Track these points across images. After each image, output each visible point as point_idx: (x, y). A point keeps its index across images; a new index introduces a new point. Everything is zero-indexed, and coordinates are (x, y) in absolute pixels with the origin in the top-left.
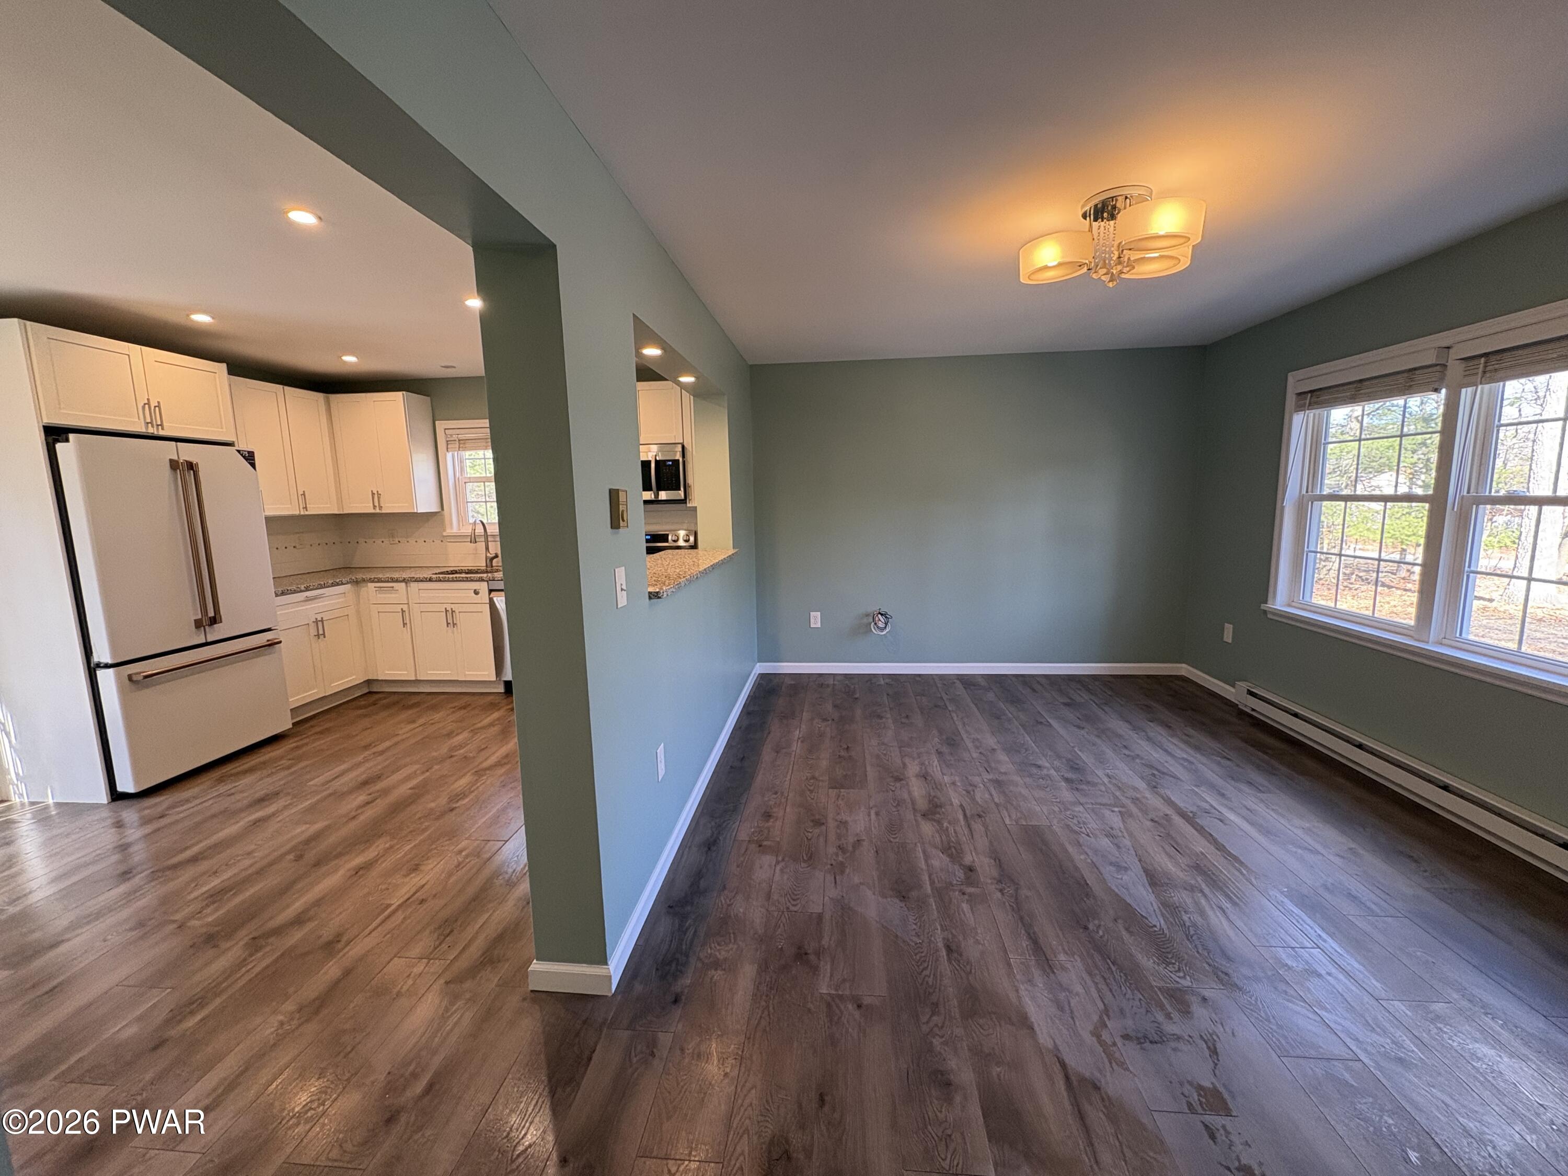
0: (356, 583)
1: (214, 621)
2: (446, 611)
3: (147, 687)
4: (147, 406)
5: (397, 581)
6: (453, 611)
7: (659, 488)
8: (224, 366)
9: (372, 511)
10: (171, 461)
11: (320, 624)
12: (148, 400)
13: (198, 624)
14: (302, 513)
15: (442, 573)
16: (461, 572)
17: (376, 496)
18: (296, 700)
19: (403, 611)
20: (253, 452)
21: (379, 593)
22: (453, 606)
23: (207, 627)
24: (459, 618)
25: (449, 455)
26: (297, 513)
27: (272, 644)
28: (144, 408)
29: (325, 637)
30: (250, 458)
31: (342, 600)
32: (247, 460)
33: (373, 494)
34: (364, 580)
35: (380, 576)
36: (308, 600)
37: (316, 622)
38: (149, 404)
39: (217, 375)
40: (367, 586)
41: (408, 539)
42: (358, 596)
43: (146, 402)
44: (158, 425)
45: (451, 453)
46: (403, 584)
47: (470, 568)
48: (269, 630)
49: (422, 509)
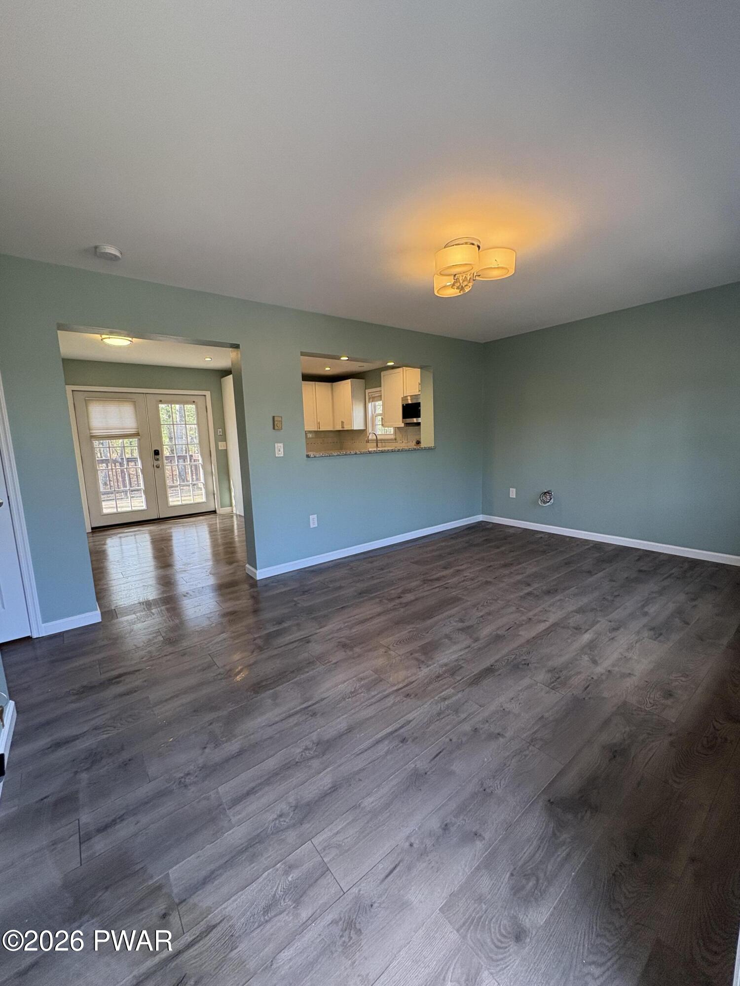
9: (341, 429)
25: (370, 404)
33: (341, 422)
49: (356, 427)
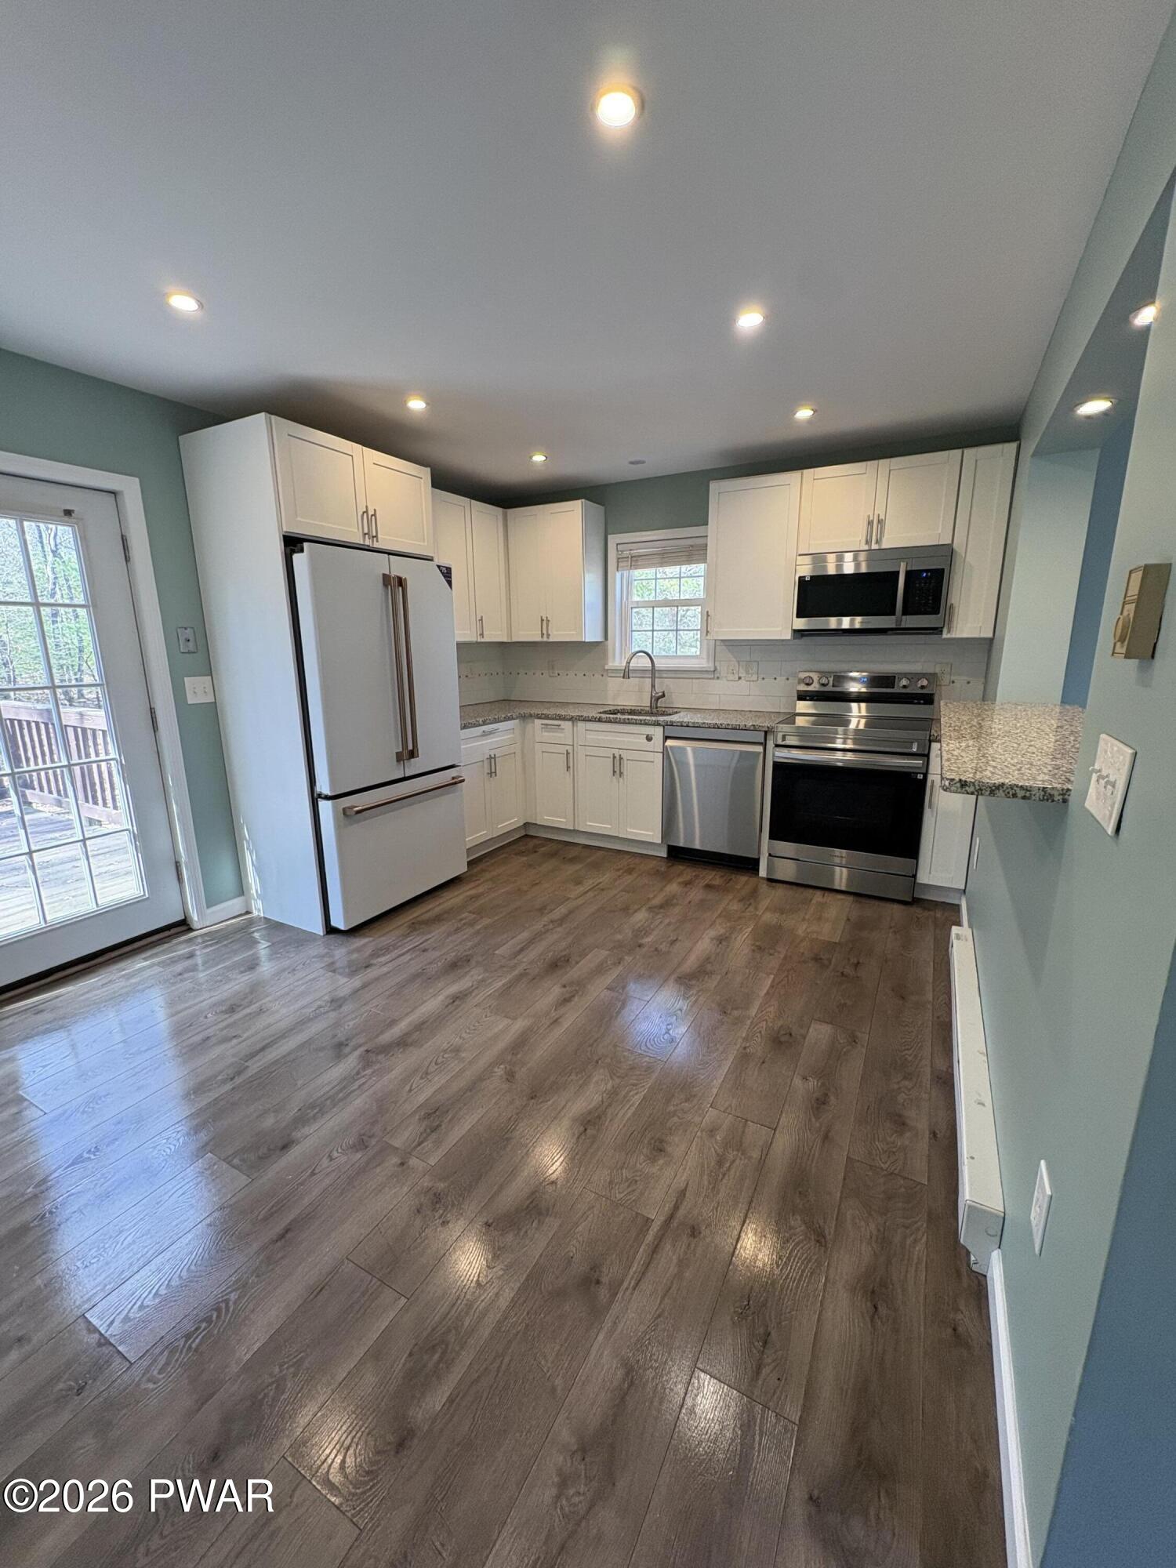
0: (523, 717)
1: (413, 754)
2: (614, 757)
3: (358, 821)
4: (365, 514)
5: (564, 719)
6: (621, 758)
7: (905, 612)
8: (429, 469)
9: (539, 639)
10: (384, 575)
11: (493, 760)
12: (367, 507)
13: (399, 758)
14: (479, 640)
15: (605, 712)
16: (623, 712)
17: (545, 623)
18: (472, 839)
19: (568, 753)
20: (450, 568)
21: (545, 731)
22: (621, 752)
23: (405, 761)
24: (628, 767)
25: (618, 575)
26: (474, 640)
27: (456, 782)
28: (363, 515)
29: (496, 775)
30: (447, 573)
31: (512, 736)
32: (445, 577)
33: (542, 620)
34: (531, 716)
35: (545, 712)
36: (485, 734)
37: (491, 758)
38: (366, 512)
39: (422, 481)
40: (534, 723)
41: (568, 672)
42: (523, 734)
43: (365, 510)
44: (373, 537)
45: (620, 573)
46: (570, 723)
47: (633, 708)
48: (452, 766)
